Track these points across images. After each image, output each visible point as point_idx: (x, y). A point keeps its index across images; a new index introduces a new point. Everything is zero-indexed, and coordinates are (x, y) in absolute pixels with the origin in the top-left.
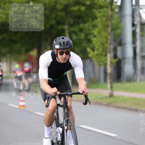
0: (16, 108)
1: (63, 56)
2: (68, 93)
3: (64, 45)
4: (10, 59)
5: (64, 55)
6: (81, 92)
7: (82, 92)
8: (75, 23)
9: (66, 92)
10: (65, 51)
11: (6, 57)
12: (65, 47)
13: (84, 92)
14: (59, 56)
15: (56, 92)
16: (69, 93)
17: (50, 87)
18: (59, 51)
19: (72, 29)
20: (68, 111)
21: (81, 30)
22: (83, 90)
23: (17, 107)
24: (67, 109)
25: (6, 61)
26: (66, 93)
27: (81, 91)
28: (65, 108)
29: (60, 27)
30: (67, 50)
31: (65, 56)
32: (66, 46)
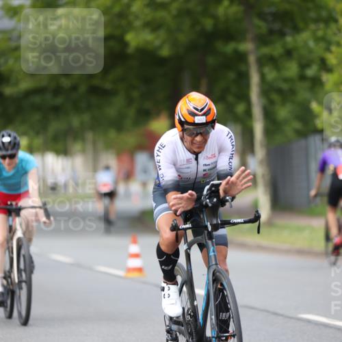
0: (120, 277)
8: (271, 32)
11: (83, 140)
21: (289, 53)
23: (121, 273)
25: (83, 151)
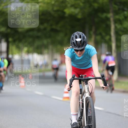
4: (52, 50)
8: (119, 9)
19: (117, 17)
29: (104, 15)
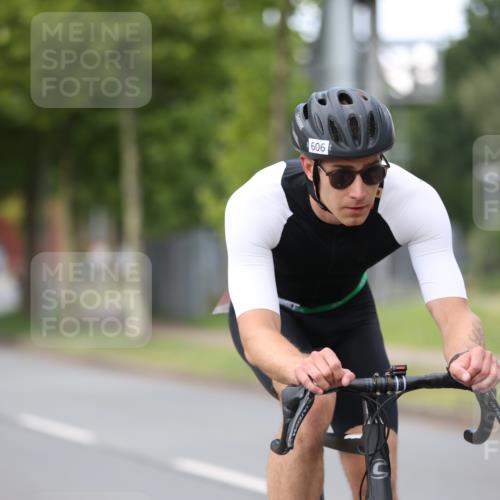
1: (352, 194)
2: (390, 380)
3: (356, 137)
5: (357, 187)
6: (465, 376)
7: (472, 377)
9: (382, 375)
10: (358, 166)
12: (359, 148)
13: (477, 378)
14: (329, 194)
15: (336, 374)
16: (397, 380)
17: (294, 349)
18: (329, 167)
20: (387, 474)
22: (474, 363)
24: (385, 464)
26: (382, 381)
27: (466, 368)
28: (373, 456)
30: (370, 160)
31: (363, 189)
32: (367, 142)
